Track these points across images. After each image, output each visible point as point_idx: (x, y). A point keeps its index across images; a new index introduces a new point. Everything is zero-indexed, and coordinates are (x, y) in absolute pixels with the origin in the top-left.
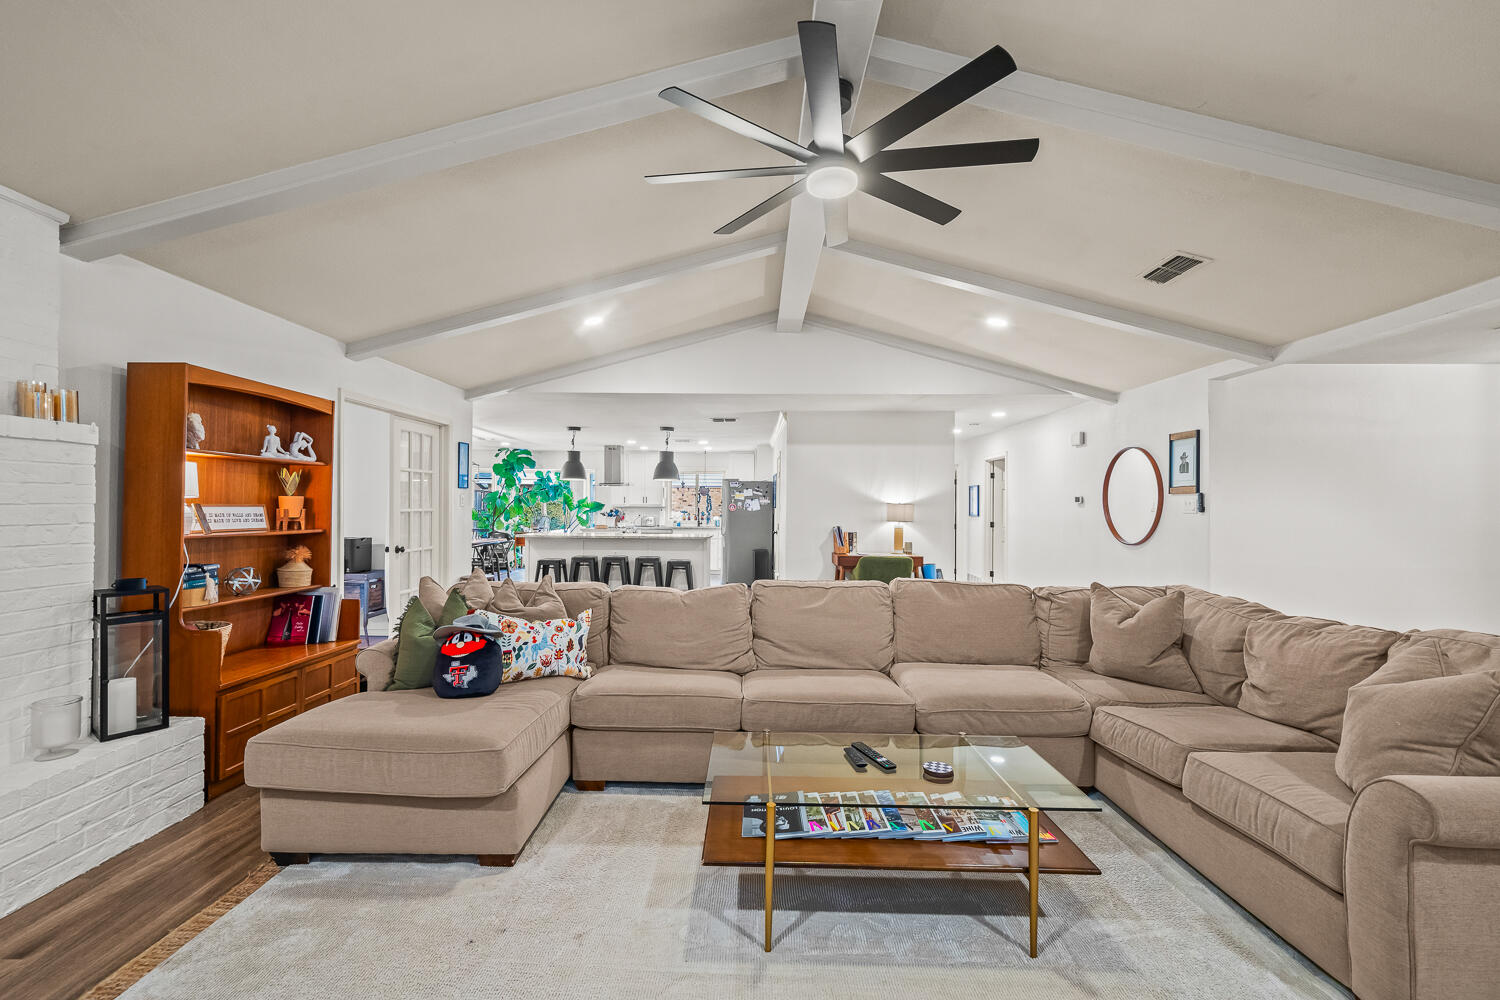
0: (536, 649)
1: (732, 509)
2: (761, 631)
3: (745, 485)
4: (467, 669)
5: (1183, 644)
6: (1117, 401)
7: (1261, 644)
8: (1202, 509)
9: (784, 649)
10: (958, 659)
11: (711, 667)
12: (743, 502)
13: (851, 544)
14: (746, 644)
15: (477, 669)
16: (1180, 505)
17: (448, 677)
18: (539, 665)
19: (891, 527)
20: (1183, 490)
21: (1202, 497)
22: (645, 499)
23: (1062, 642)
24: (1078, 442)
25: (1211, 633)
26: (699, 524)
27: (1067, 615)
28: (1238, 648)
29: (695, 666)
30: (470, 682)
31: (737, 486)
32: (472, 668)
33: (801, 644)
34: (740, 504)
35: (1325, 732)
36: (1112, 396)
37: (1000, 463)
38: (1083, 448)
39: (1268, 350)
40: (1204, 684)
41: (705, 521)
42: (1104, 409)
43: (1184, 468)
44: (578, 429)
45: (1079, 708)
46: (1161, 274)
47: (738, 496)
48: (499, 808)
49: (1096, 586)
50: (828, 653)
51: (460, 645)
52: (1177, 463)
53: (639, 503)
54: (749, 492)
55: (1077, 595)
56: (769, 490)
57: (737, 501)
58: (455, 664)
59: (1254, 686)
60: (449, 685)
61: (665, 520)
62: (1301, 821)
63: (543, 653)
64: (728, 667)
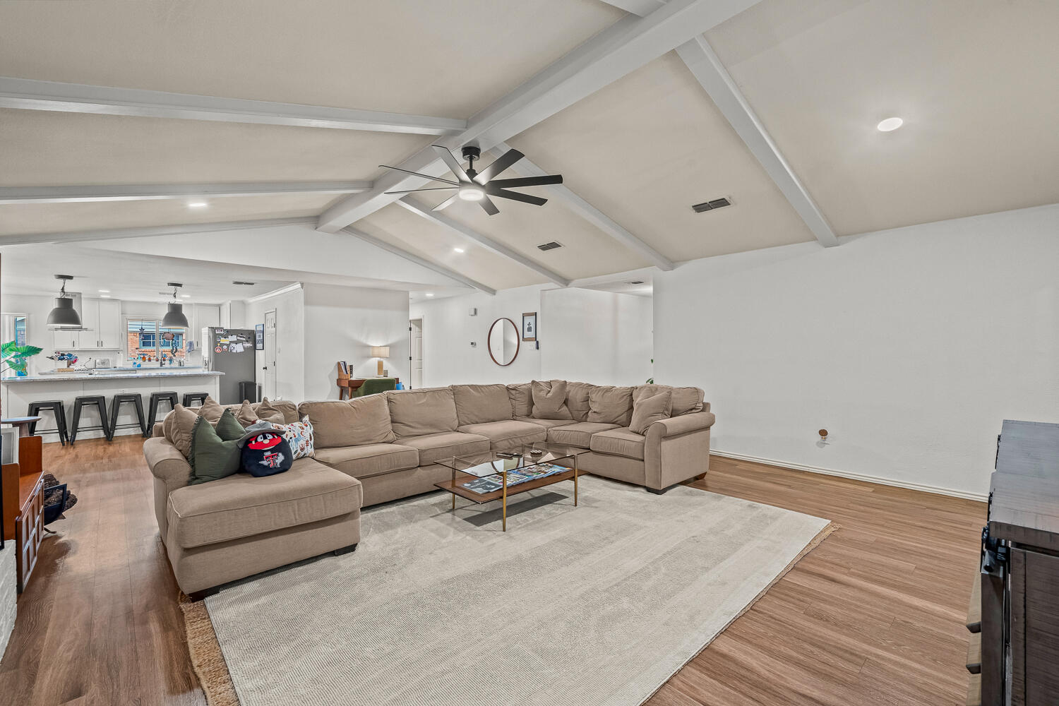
0: (297, 440)
1: (218, 351)
2: (396, 418)
3: (229, 332)
4: (277, 455)
5: (566, 402)
6: (495, 294)
7: (594, 397)
8: (538, 348)
9: (410, 426)
10: (484, 420)
11: (376, 441)
12: (228, 345)
13: (351, 373)
14: (390, 427)
15: (283, 454)
16: (528, 347)
17: (265, 463)
18: (299, 451)
19: (375, 361)
20: (529, 339)
21: (537, 342)
22: (100, 343)
23: (522, 408)
24: (473, 314)
25: (577, 396)
26: (161, 364)
27: (522, 396)
28: (587, 399)
29: (367, 443)
30: (281, 464)
31: (222, 332)
32: (280, 454)
33: (419, 423)
34: (225, 347)
35: (619, 422)
36: (493, 292)
37: (419, 322)
38: (475, 317)
39: (566, 281)
40: (574, 416)
41: (167, 362)
42: (488, 297)
43: (529, 329)
44: (71, 278)
45: (543, 431)
46: (544, 248)
47: (223, 341)
48: (352, 519)
49: (533, 382)
50: (431, 425)
51: (266, 442)
52: (526, 327)
53: (94, 347)
54: (234, 338)
55: (524, 386)
56: (251, 336)
57: (222, 345)
58: (268, 454)
59: (595, 412)
60: (268, 467)
61: (122, 362)
62: (632, 443)
63: (300, 443)
64: (384, 440)
